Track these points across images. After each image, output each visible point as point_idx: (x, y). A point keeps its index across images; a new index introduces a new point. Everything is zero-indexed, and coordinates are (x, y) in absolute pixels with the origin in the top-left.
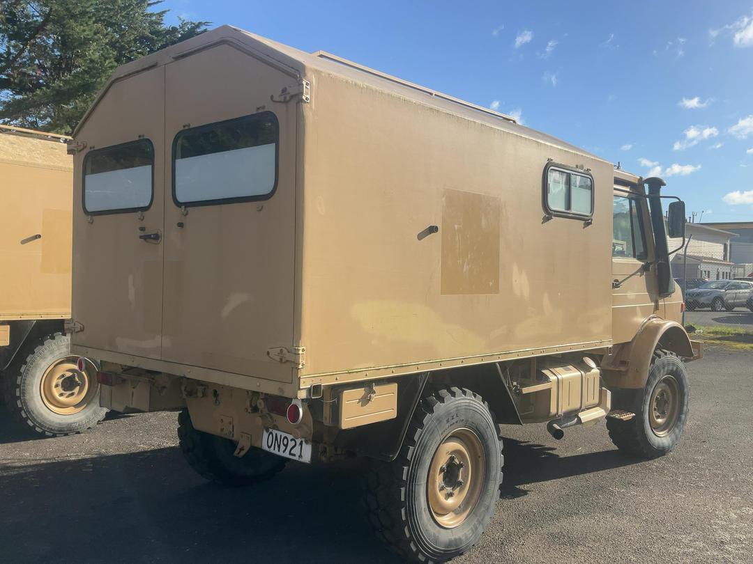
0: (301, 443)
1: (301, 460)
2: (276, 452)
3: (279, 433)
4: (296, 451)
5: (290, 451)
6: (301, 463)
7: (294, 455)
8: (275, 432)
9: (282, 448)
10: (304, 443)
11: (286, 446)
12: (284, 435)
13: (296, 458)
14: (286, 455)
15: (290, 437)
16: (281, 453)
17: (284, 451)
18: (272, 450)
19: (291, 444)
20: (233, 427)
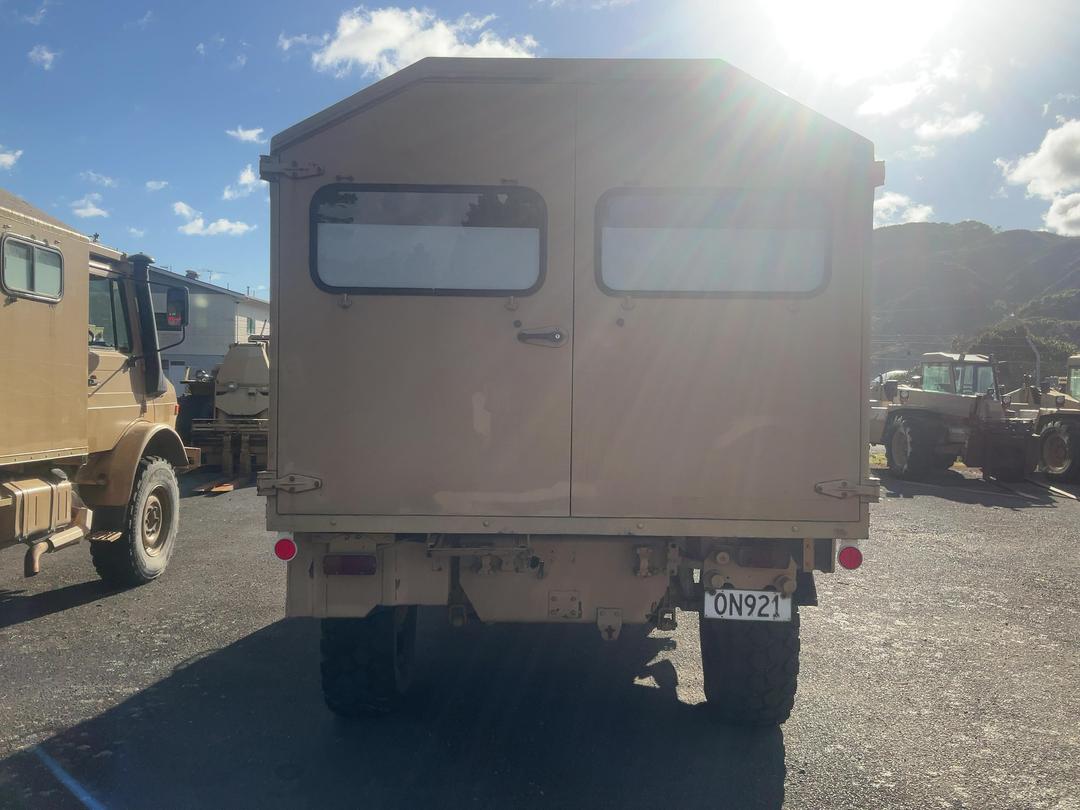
0: (776, 599)
1: (777, 619)
2: (735, 616)
3: (736, 594)
4: (770, 610)
5: (760, 611)
6: (778, 623)
7: (767, 615)
8: (727, 593)
9: (746, 610)
10: (780, 599)
11: (752, 607)
12: (745, 594)
13: (770, 618)
14: (755, 617)
15: (757, 594)
16: (745, 617)
17: (749, 614)
18: (726, 616)
19: (760, 603)
20: (580, 604)
